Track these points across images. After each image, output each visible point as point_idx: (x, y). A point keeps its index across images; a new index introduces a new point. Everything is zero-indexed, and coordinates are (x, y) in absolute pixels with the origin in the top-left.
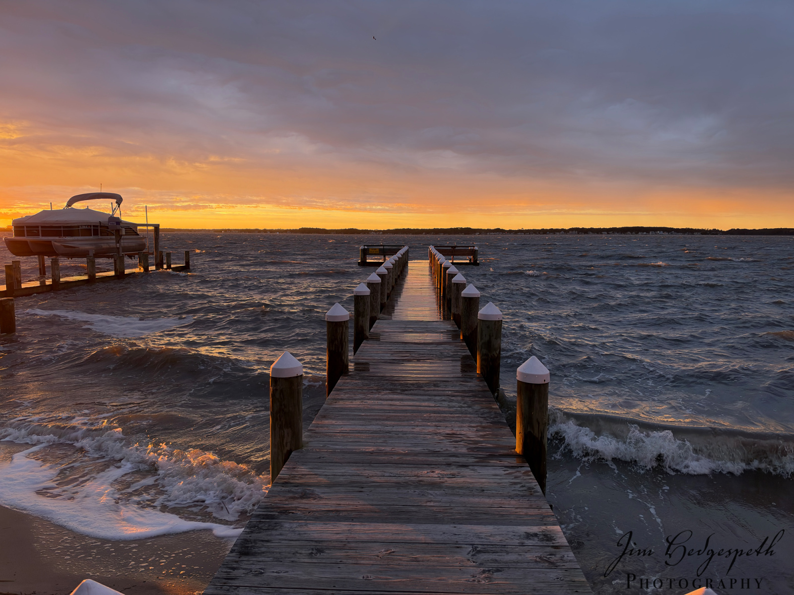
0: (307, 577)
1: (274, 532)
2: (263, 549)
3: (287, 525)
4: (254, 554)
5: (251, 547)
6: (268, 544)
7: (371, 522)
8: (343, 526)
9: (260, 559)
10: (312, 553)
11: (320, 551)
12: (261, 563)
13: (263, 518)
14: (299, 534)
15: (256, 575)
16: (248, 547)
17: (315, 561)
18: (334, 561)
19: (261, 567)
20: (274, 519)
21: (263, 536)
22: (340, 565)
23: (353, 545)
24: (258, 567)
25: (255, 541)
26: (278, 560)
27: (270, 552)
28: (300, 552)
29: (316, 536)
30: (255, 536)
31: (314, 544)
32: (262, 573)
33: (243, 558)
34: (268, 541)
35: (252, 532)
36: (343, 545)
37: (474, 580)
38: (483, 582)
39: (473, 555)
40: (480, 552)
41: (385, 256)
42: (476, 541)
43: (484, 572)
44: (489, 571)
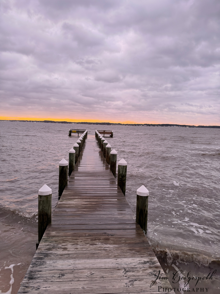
0: (58, 289)
1: (43, 266)
2: (39, 276)
3: (48, 262)
4: (35, 278)
5: (33, 275)
6: (41, 273)
7: (83, 259)
8: (71, 261)
9: (38, 281)
10: (59, 276)
11: (63, 275)
12: (38, 283)
13: (38, 259)
14: (54, 267)
15: (36, 290)
16: (32, 275)
17: (61, 280)
18: (69, 280)
19: (39, 285)
20: (42, 259)
21: (38, 268)
22: (72, 282)
23: (76, 271)
24: (37, 285)
25: (35, 272)
26: (45, 281)
27: (41, 277)
28: (54, 276)
29: (60, 267)
30: (35, 269)
31: (60, 271)
32: (39, 288)
33: (31, 281)
34: (40, 271)
35: (33, 267)
36: (72, 271)
37: (127, 286)
38: (130, 286)
39: (125, 273)
40: (127, 271)
41: (78, 134)
42: (126, 266)
43: (130, 281)
44: (132, 281)
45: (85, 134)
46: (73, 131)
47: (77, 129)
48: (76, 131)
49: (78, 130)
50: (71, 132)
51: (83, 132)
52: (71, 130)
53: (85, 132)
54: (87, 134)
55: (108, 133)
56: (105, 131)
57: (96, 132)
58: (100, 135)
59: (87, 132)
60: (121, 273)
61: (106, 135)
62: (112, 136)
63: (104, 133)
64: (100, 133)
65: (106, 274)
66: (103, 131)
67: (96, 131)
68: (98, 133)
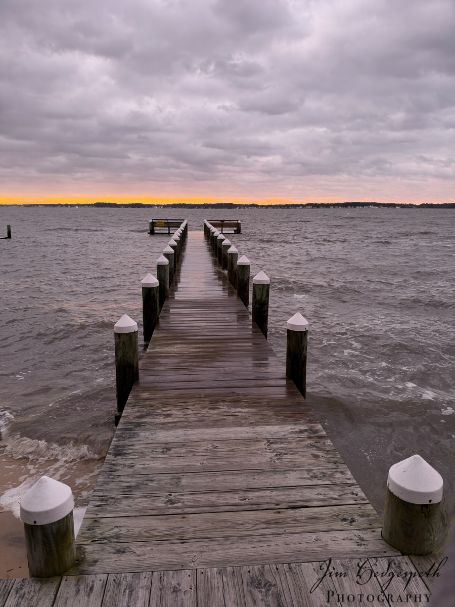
0: (164, 466)
1: (134, 439)
2: (130, 451)
3: (142, 434)
4: (125, 454)
5: (121, 450)
6: (132, 447)
7: (198, 428)
8: (180, 432)
9: (130, 457)
10: (163, 451)
11: (169, 449)
12: (131, 460)
13: (125, 431)
14: (152, 439)
15: (130, 468)
16: (119, 450)
17: (166, 456)
18: (179, 455)
19: (133, 462)
20: (132, 430)
21: (127, 442)
22: (184, 458)
23: (189, 444)
24: (130, 462)
25: (123, 446)
26: (142, 457)
27: (134, 453)
28: (155, 451)
29: (163, 440)
30: (121, 443)
31: (163, 445)
32: (133, 466)
33: (118, 457)
34: (132, 445)
35: (119, 440)
36: (183, 445)
37: (271, 461)
38: (277, 461)
39: (268, 445)
40: (272, 443)
41: (169, 228)
42: (269, 436)
43: (277, 455)
44: (280, 454)
45: (183, 229)
46: (157, 223)
47: (166, 220)
48: (163, 223)
49: (169, 221)
50: (153, 225)
51: (178, 225)
52: (154, 221)
53: (183, 225)
54: (186, 228)
55: (229, 225)
56: (224, 221)
57: (205, 224)
58: (213, 229)
59: (187, 225)
60: (263, 445)
61: (226, 230)
62: (238, 231)
63: (221, 225)
64: (215, 225)
65: (237, 446)
66: (220, 222)
67: (205, 222)
68: (209, 225)
